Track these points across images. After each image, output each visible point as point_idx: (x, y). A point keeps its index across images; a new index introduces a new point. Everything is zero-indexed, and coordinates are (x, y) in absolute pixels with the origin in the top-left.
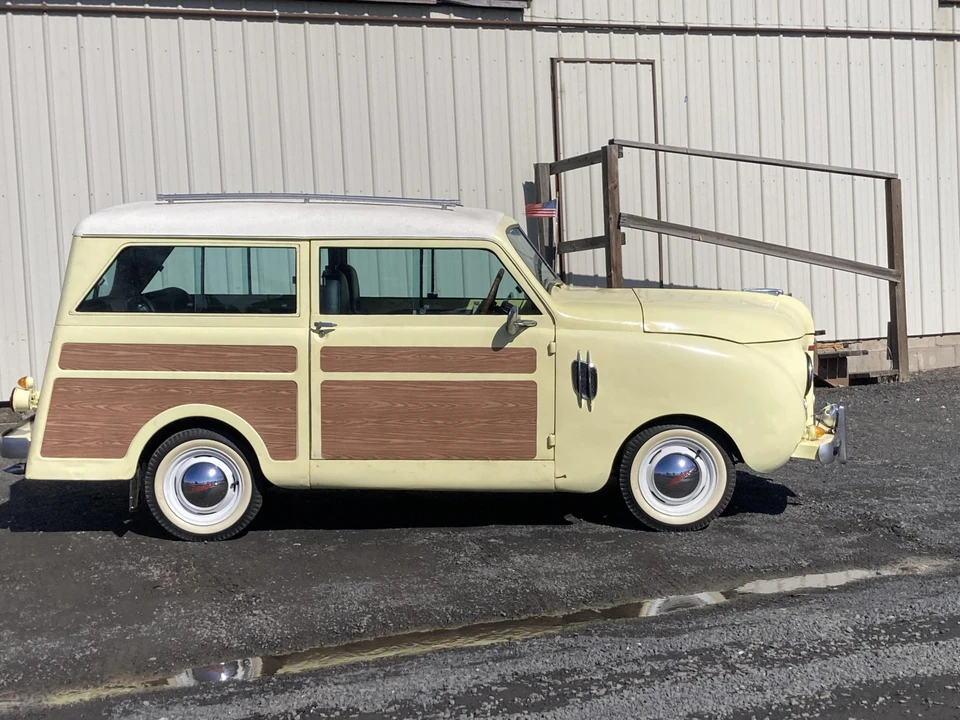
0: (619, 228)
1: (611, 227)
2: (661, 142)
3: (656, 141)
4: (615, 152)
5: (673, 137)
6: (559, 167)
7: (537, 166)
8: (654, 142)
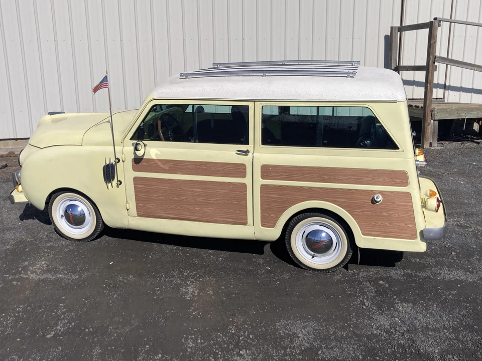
0: (434, 63)
1: (431, 62)
2: (453, 18)
3: (451, 18)
4: (437, 24)
5: (459, 16)
6: (402, 29)
7: (392, 28)
8: (449, 18)
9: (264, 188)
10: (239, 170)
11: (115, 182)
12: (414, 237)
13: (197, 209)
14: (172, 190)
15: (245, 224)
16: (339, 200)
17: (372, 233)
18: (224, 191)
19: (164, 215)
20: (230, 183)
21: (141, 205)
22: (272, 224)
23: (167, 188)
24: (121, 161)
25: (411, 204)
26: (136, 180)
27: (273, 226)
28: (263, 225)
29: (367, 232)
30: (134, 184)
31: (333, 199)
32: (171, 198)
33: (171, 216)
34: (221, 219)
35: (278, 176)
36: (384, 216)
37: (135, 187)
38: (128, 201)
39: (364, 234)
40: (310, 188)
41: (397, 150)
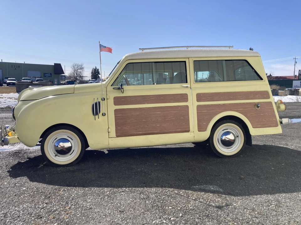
9: (198, 107)
10: (184, 97)
11: (100, 114)
12: (277, 126)
13: (158, 125)
14: (141, 115)
15: (188, 131)
16: (239, 109)
17: (258, 126)
18: (175, 112)
19: (136, 133)
20: (179, 106)
21: (119, 128)
22: (205, 129)
23: (138, 114)
24: (106, 99)
25: (272, 108)
26: (116, 111)
27: (205, 130)
28: (199, 131)
29: (255, 126)
30: (115, 114)
31: (236, 109)
32: (140, 120)
33: (140, 133)
34: (174, 130)
35: (206, 99)
36: (262, 116)
37: (115, 116)
38: (110, 127)
39: (253, 127)
40: (224, 105)
41: (262, 80)
